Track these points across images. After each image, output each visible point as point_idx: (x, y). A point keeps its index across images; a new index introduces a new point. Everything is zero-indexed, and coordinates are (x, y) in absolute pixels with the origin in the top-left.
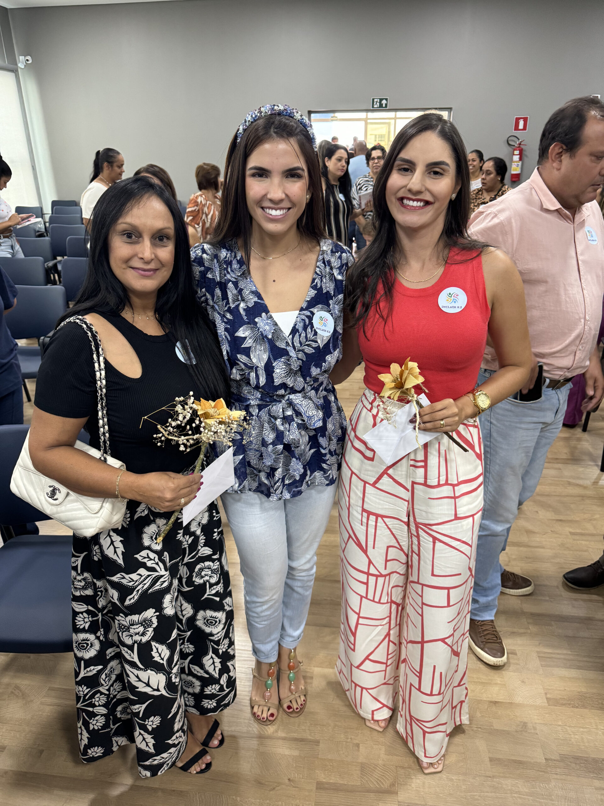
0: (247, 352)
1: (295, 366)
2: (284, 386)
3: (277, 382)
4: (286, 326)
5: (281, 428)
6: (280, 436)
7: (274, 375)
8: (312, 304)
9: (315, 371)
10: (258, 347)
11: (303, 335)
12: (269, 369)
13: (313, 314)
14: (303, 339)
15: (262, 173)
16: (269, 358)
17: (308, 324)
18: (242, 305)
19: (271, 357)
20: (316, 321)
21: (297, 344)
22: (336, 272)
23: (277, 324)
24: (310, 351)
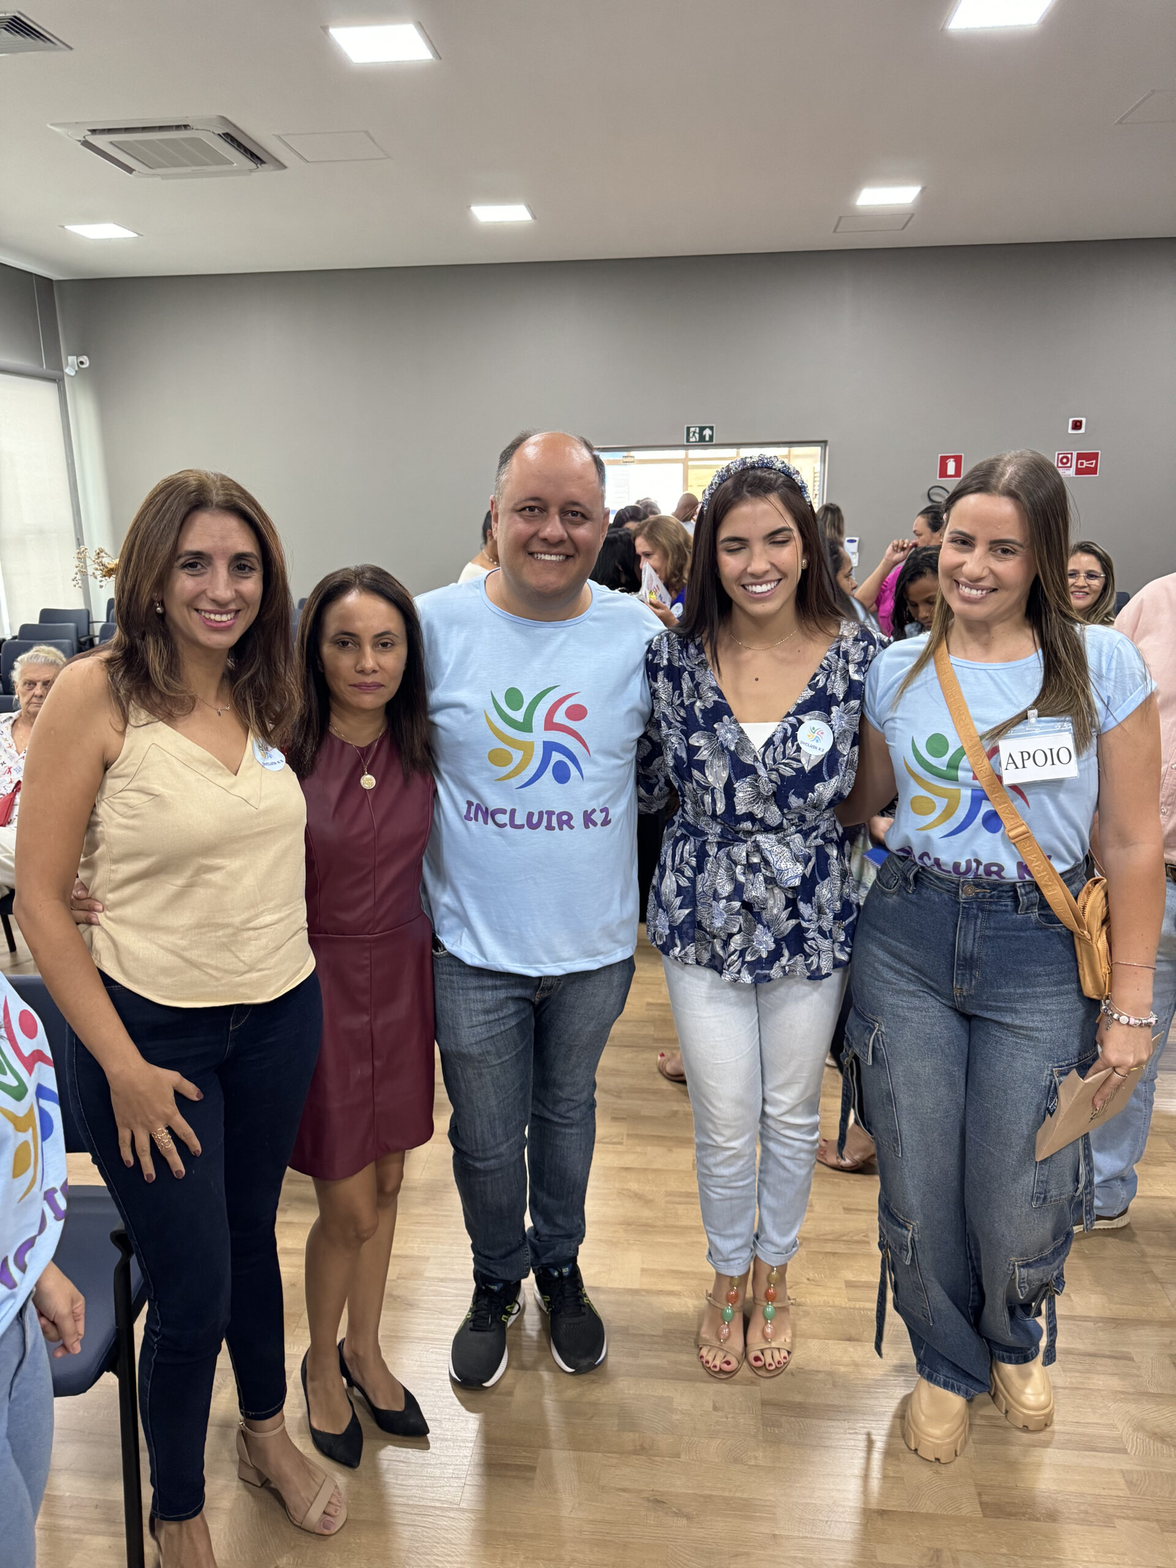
1: (767, 788)
2: (750, 816)
3: (741, 809)
4: (758, 739)
5: (742, 879)
6: (738, 890)
7: (735, 799)
8: (804, 708)
9: (794, 801)
10: (716, 762)
11: (780, 750)
12: (729, 792)
13: (801, 722)
14: (779, 757)
16: (729, 777)
17: (790, 736)
18: (698, 704)
19: (732, 776)
20: (802, 734)
21: (769, 761)
23: (742, 732)
24: (788, 772)
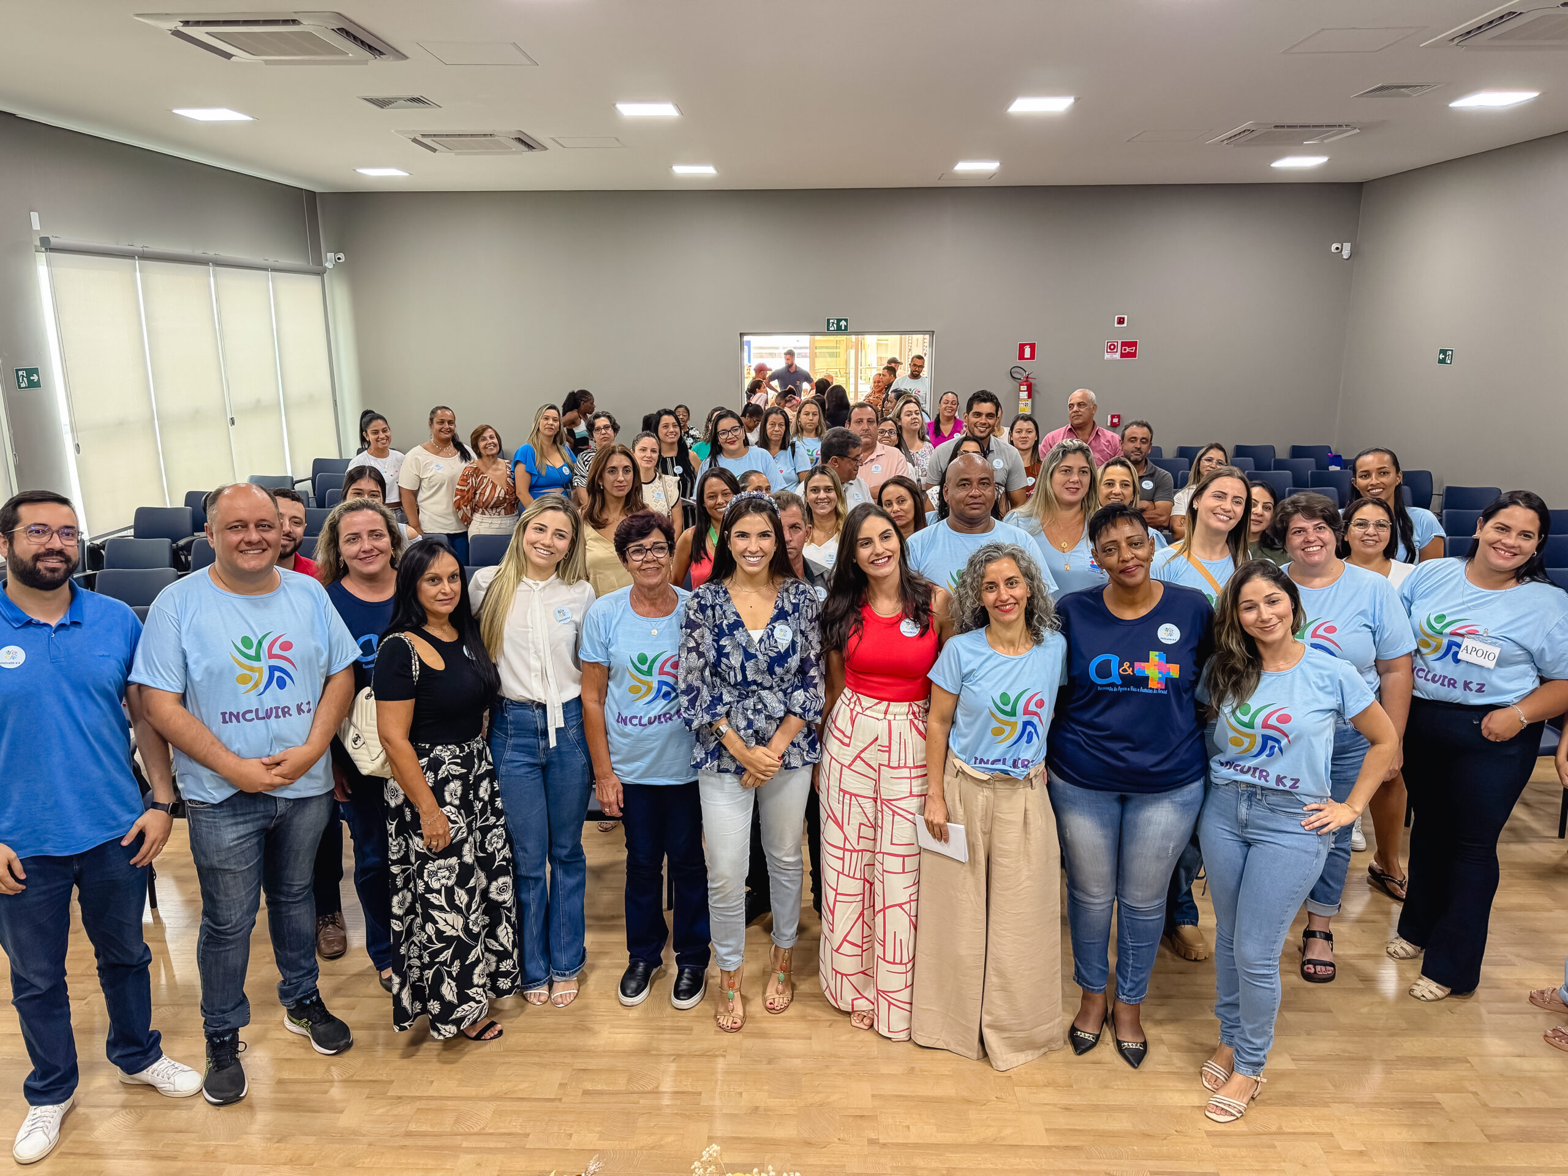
0: (727, 656)
1: (764, 666)
2: (755, 682)
3: (750, 678)
4: (756, 638)
5: (751, 717)
6: (750, 724)
7: (746, 673)
8: (775, 619)
9: (778, 670)
10: (736, 652)
11: (767, 642)
12: (743, 668)
13: (774, 627)
14: (767, 646)
15: (743, 535)
16: (743, 661)
17: (770, 636)
18: (725, 622)
19: (745, 659)
20: (776, 633)
22: (792, 597)
23: (749, 636)
24: (772, 654)
